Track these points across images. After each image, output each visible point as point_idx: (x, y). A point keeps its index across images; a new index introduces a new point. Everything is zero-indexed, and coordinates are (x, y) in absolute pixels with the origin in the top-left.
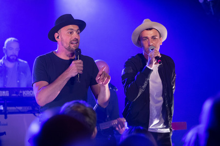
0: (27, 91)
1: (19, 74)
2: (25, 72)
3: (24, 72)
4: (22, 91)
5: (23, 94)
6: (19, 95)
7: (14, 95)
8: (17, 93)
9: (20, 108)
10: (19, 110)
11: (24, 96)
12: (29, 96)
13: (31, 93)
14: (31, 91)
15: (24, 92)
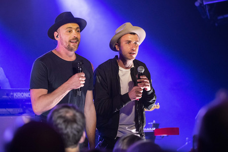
5: (14, 96)
6: (10, 97)
7: (5, 97)
8: (8, 95)
9: (11, 110)
10: (9, 112)
11: (15, 98)
12: (20, 98)
13: (22, 95)
14: (22, 93)
15: (15, 94)
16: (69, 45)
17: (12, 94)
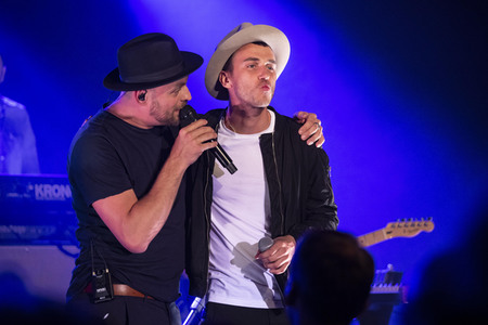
0: (46, 186)
4: (33, 184)
5: (37, 194)
6: (26, 195)
7: (14, 195)
8: (21, 190)
9: (20, 230)
10: (17, 234)
11: (37, 198)
12: (51, 198)
13: (56, 191)
14: (56, 186)
15: (38, 189)
17: (31, 187)
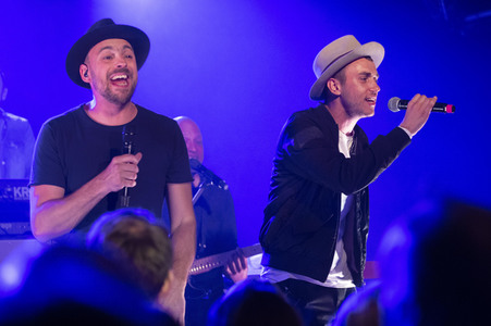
0: (24, 188)
1: (7, 146)
2: (20, 143)
3: (17, 143)
4: (12, 187)
5: (15, 195)
6: (4, 196)
15: (16, 191)
16: (108, 89)
17: (9, 189)
